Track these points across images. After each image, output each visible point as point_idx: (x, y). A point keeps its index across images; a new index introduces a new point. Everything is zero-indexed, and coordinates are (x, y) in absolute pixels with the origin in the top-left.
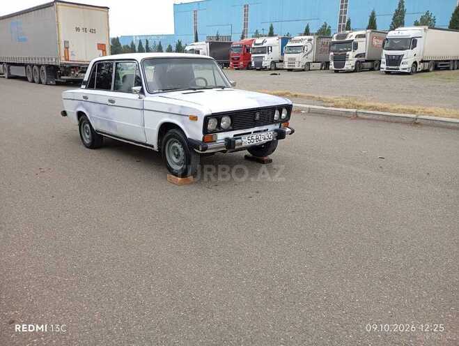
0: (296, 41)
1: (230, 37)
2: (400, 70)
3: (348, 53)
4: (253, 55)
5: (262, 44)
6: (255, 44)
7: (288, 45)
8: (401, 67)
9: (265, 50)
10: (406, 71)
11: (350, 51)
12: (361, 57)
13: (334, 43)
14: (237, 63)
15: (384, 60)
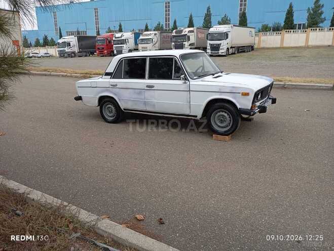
0: (146, 35)
1: (86, 32)
2: (220, 54)
3: (184, 43)
4: (114, 46)
5: (121, 37)
6: (116, 38)
7: (140, 38)
8: (221, 52)
9: (124, 42)
10: (223, 54)
11: (186, 41)
12: (192, 45)
13: (174, 36)
14: (102, 52)
15: (209, 47)
